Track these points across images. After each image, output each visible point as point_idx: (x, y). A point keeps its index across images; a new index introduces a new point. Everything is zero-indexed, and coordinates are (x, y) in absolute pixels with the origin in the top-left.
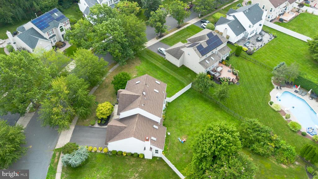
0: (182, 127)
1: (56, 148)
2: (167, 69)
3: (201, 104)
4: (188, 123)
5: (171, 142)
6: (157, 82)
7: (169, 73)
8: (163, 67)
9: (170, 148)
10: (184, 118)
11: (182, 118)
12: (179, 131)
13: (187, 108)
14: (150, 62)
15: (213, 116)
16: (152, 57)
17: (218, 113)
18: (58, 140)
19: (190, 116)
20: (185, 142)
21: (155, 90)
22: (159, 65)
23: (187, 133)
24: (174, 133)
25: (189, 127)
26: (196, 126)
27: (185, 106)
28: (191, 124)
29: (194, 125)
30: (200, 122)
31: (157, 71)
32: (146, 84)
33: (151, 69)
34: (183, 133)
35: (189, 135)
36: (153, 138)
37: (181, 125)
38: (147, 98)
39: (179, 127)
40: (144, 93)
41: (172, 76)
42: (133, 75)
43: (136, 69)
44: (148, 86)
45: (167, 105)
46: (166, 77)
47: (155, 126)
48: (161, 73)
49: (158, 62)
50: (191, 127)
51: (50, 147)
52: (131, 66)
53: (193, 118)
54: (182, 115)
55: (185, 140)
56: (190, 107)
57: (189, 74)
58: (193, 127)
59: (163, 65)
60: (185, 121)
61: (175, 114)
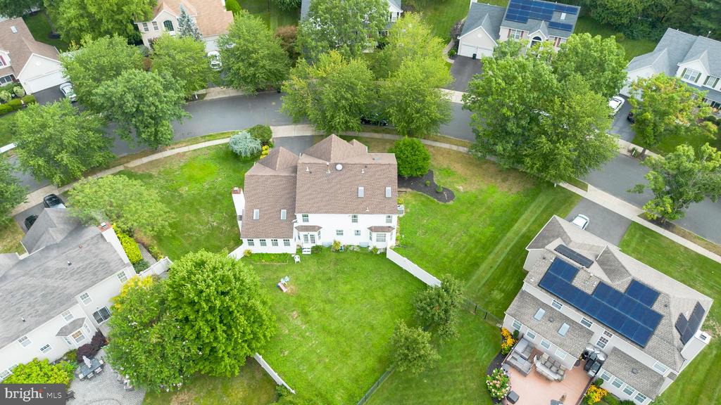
0: (319, 285)
1: (271, 127)
2: (507, 246)
4: (331, 296)
5: (280, 266)
6: (389, 189)
7: (496, 251)
8: (512, 236)
9: (264, 266)
10: (343, 288)
11: (346, 283)
12: (309, 278)
13: (378, 294)
14: (526, 210)
15: (360, 352)
16: (543, 211)
17: (371, 362)
18: (285, 125)
20: (280, 291)
22: (520, 227)
23: (303, 294)
24: (302, 270)
25: (320, 297)
26: (323, 311)
28: (328, 301)
29: (328, 307)
30: (335, 319)
31: (493, 225)
32: (366, 167)
33: (497, 214)
34: (302, 287)
35: (299, 297)
36: (256, 211)
37: (323, 282)
38: (330, 175)
39: (319, 279)
40: (339, 167)
41: (484, 259)
42: (462, 186)
43: (485, 187)
44: (363, 172)
45: (378, 253)
46: (476, 246)
47: (284, 212)
48: (488, 234)
49: (528, 225)
50: (319, 301)
51: (274, 120)
52: (492, 177)
53: (347, 306)
54: (353, 282)
55: (285, 290)
56: (381, 299)
57: (503, 295)
58: (321, 305)
59: (520, 235)
60: (337, 289)
61: (354, 269)
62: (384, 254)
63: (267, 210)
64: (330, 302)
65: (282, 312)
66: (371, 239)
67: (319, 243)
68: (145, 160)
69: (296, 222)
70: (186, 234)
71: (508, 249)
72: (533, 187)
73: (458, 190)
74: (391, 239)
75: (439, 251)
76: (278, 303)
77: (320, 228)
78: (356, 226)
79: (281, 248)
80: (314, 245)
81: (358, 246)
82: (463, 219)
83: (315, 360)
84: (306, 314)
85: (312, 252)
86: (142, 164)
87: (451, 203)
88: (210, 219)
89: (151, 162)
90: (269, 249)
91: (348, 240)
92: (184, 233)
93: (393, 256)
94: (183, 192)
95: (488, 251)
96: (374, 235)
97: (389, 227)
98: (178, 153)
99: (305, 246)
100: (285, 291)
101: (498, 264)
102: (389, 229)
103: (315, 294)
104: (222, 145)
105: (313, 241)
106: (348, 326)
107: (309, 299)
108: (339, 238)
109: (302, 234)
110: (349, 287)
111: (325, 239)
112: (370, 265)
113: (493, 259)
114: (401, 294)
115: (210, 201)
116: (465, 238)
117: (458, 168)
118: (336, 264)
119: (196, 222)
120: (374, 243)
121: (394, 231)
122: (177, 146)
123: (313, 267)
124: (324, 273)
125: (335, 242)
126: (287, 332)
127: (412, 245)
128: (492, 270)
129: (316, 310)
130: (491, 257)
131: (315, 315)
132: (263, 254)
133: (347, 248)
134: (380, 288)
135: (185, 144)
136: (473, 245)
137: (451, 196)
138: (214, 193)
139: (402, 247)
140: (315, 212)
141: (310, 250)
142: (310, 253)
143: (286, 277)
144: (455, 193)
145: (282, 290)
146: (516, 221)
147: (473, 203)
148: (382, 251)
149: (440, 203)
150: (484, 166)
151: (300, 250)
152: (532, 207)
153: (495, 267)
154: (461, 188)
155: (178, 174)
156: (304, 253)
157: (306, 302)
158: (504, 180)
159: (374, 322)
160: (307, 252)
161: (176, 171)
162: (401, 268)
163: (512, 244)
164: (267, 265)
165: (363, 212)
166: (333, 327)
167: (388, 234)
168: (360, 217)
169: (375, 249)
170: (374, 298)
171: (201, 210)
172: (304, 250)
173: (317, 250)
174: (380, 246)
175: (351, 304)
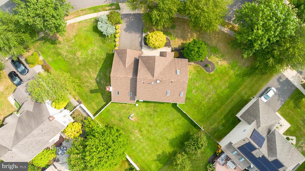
0: (147, 118)
4: (151, 123)
5: (130, 107)
6: (182, 93)
7: (226, 103)
8: (236, 95)
9: (123, 106)
10: (157, 120)
11: (157, 117)
12: (142, 114)
13: (171, 124)
15: (162, 149)
20: (130, 121)
23: (140, 122)
24: (139, 110)
25: (147, 123)
26: (148, 131)
27: (173, 121)
28: (150, 126)
29: (150, 129)
30: (153, 134)
31: (229, 88)
32: (172, 82)
33: (233, 81)
34: (139, 118)
35: (138, 123)
38: (153, 84)
39: (147, 115)
41: (220, 107)
44: (170, 85)
46: (218, 100)
47: (131, 93)
48: (226, 93)
50: (146, 126)
52: (237, 54)
53: (158, 128)
54: (161, 117)
56: (172, 126)
57: (223, 128)
58: (147, 128)
60: (154, 120)
61: (162, 110)
62: (176, 104)
63: (123, 92)
65: (131, 129)
73: (218, 64)
75: (201, 102)
76: (130, 125)
82: (216, 83)
83: (145, 151)
84: (141, 131)
87: (212, 73)
94: (78, 56)
95: (223, 103)
100: (132, 120)
103: (145, 122)
106: (158, 138)
110: (159, 119)
112: (169, 108)
113: (224, 108)
114: (181, 124)
116: (214, 95)
117: (221, 46)
118: (154, 107)
119: (89, 77)
123: (144, 108)
124: (149, 112)
126: (134, 139)
129: (145, 130)
130: (223, 106)
131: (145, 132)
137: (213, 68)
138: (94, 58)
142: (143, 101)
144: (216, 65)
146: (241, 86)
149: (207, 72)
154: (219, 62)
155: (74, 42)
156: (140, 101)
157: (141, 125)
159: (168, 137)
161: (72, 39)
165: (168, 101)
166: (152, 138)
170: (169, 125)
171: (90, 69)
173: (146, 102)
175: (160, 128)
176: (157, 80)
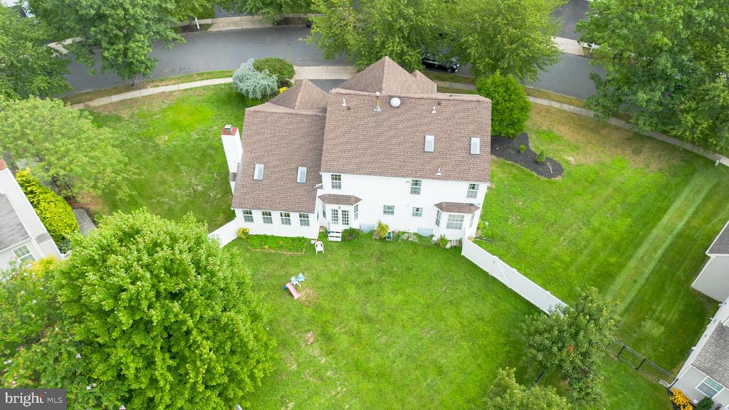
0: (352, 290)
1: (295, 68)
2: (656, 248)
3: (479, 366)
4: (370, 310)
5: (292, 256)
7: (638, 255)
8: (661, 234)
9: (266, 255)
11: (395, 291)
12: (336, 279)
13: (448, 313)
14: (677, 195)
19: (405, 317)
20: (289, 297)
21: (430, 139)
22: (673, 220)
23: (325, 304)
24: (326, 266)
25: (353, 310)
26: (356, 336)
27: (456, 304)
28: (365, 319)
29: (365, 329)
30: (377, 350)
31: (629, 215)
32: (439, 104)
33: (633, 199)
34: (324, 292)
35: (318, 308)
36: (259, 168)
37: (358, 287)
38: (379, 114)
39: (353, 282)
40: (396, 102)
41: (621, 266)
42: (573, 156)
43: (608, 161)
44: (434, 112)
45: (448, 246)
46: (605, 245)
47: (302, 170)
48: (622, 229)
49: (686, 219)
50: (350, 318)
51: (299, 59)
52: (616, 147)
53: (397, 329)
54: (408, 291)
55: (296, 295)
56: (452, 321)
57: (663, 329)
58: (354, 325)
59: (675, 232)
60: (380, 299)
61: (409, 269)
62: (458, 248)
63: (277, 166)
64: (369, 320)
65: (289, 331)
66: (438, 223)
67: (354, 224)
68: (115, 98)
69: (321, 187)
70: (154, 201)
71: (660, 252)
72: (682, 164)
73: (568, 162)
74: (471, 226)
75: (547, 250)
76: (284, 315)
77: (357, 200)
78: (416, 201)
79: (294, 229)
80: (347, 227)
81: (415, 234)
82: (579, 203)
84: (327, 338)
85: (344, 239)
86: (110, 103)
87: (559, 179)
88: (193, 181)
89: (123, 102)
90: (277, 228)
91: (401, 223)
92: (152, 198)
93: (472, 252)
94: (160, 142)
95: (627, 255)
96: (445, 216)
97: (471, 205)
98: (163, 92)
99: (333, 228)
100: (296, 298)
101: (646, 276)
102: (470, 208)
103: (345, 306)
104: (225, 85)
105: (346, 222)
106: (399, 364)
107: (335, 312)
108: (387, 220)
109: (330, 207)
110: (400, 297)
111: (364, 219)
112: (434, 264)
113: (636, 267)
114: (487, 316)
115: (196, 157)
116: (586, 233)
117: (564, 131)
118: (379, 259)
119: (173, 184)
120: (444, 231)
121: (478, 213)
122: (164, 83)
123: (343, 262)
124: (360, 273)
125: (380, 225)
126: (294, 367)
127: (502, 239)
128: (638, 286)
129: (346, 333)
130: (632, 264)
131: (344, 341)
132: (266, 237)
133: (398, 236)
134: (451, 303)
135: (174, 82)
136: (599, 244)
137: (558, 170)
138: (204, 145)
139: (485, 239)
140: (352, 172)
141: (340, 235)
142: (339, 240)
143: (301, 275)
144: (564, 165)
145: (291, 294)
146: (665, 211)
147: (592, 182)
148: (454, 244)
149: (542, 178)
150: (604, 132)
151: (324, 234)
152: (686, 191)
153: (642, 281)
154: (571, 159)
155: (158, 118)
156: (330, 239)
157: (329, 317)
158: (637, 152)
159: (444, 361)
160: (335, 238)
161: (156, 114)
162: (485, 274)
163: (664, 246)
164: (271, 254)
165: (432, 176)
166: (372, 365)
167: (467, 217)
168: (426, 184)
169: (443, 240)
170: (443, 319)
171: (182, 167)
172: (331, 234)
173: (351, 236)
174: (452, 236)
175: (404, 327)
176: (391, 97)
